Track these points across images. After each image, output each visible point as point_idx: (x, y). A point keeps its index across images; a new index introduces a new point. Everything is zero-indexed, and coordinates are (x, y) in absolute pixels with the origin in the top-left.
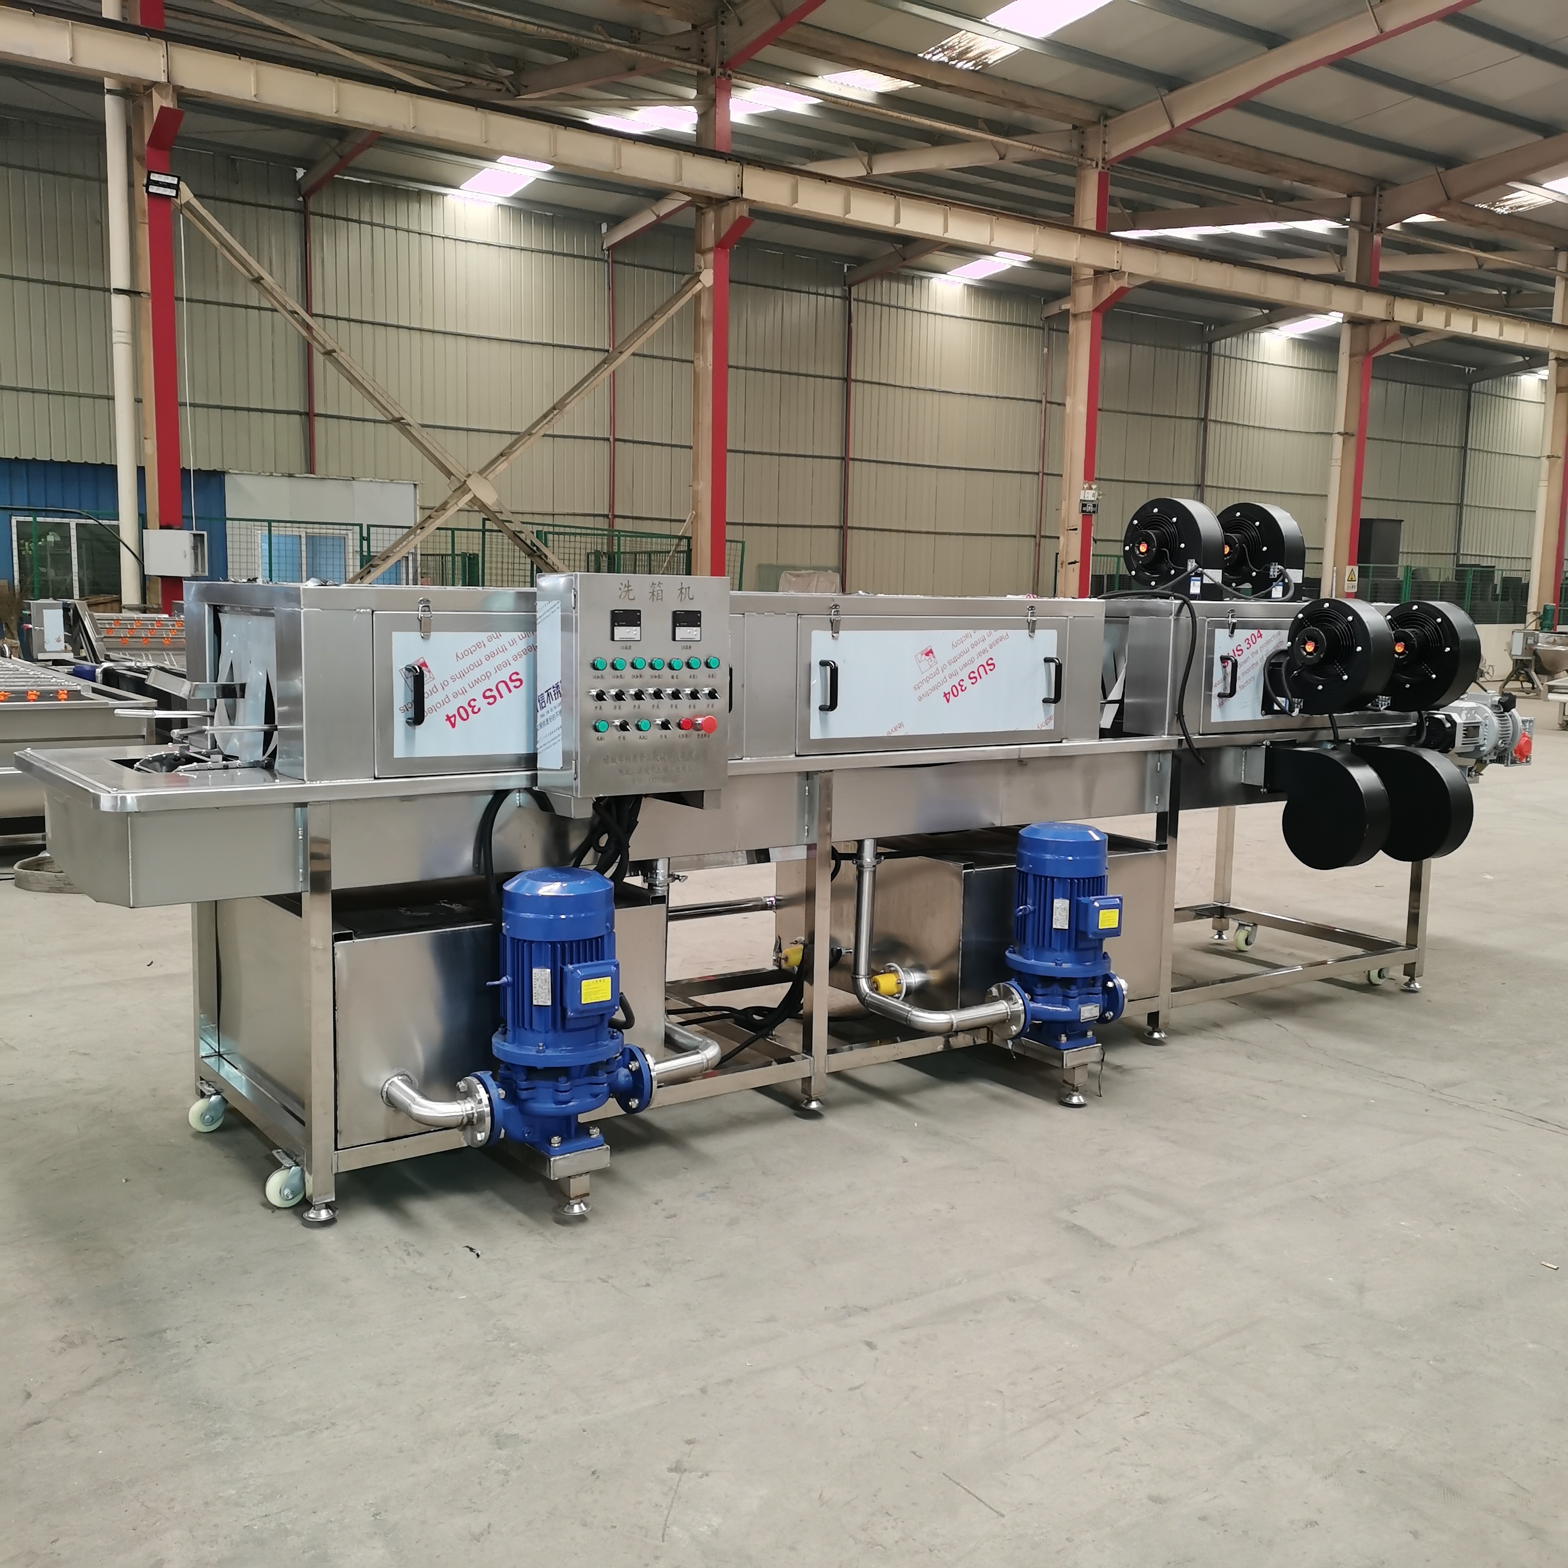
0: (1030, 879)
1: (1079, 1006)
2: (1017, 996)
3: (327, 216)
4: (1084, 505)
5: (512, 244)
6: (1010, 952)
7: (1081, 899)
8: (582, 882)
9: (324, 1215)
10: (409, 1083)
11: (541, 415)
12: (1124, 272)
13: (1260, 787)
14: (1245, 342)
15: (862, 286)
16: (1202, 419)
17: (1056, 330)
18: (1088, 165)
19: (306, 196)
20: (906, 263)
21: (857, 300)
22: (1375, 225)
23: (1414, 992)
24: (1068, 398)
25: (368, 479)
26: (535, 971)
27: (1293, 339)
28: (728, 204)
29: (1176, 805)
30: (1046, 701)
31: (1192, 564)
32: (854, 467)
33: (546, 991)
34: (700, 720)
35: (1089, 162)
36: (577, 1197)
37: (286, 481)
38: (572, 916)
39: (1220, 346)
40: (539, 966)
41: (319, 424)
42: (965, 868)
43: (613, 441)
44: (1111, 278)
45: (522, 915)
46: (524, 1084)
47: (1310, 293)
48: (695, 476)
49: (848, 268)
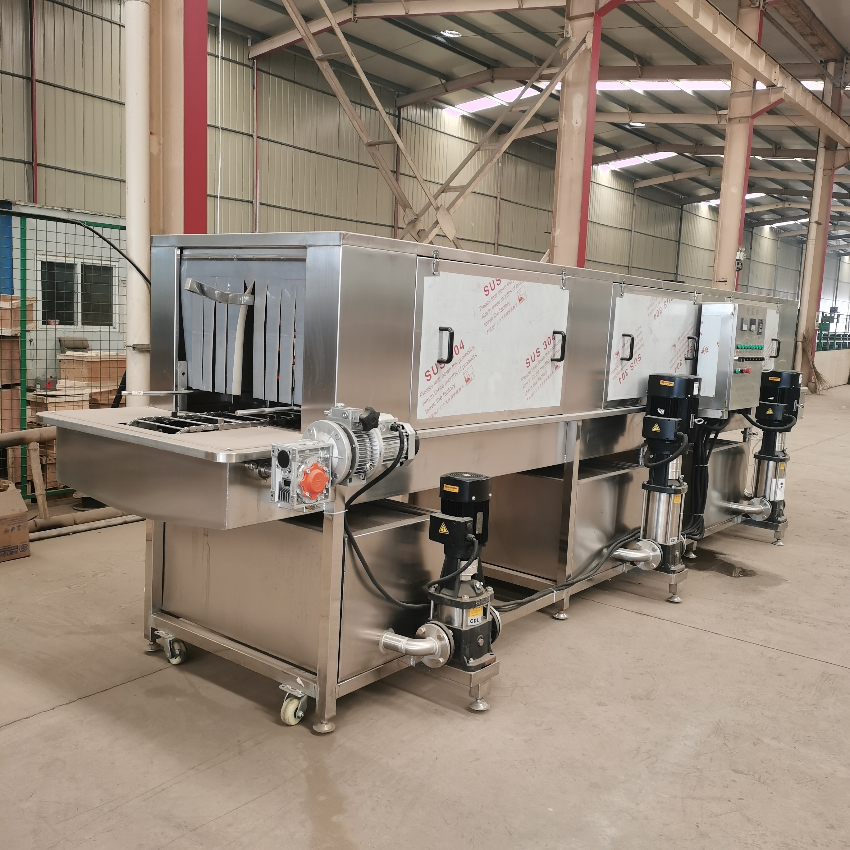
4: (738, 263)
21: (403, 118)
22: (842, 83)
27: (614, 171)
41: (40, 171)
48: (554, 224)
49: (398, 96)
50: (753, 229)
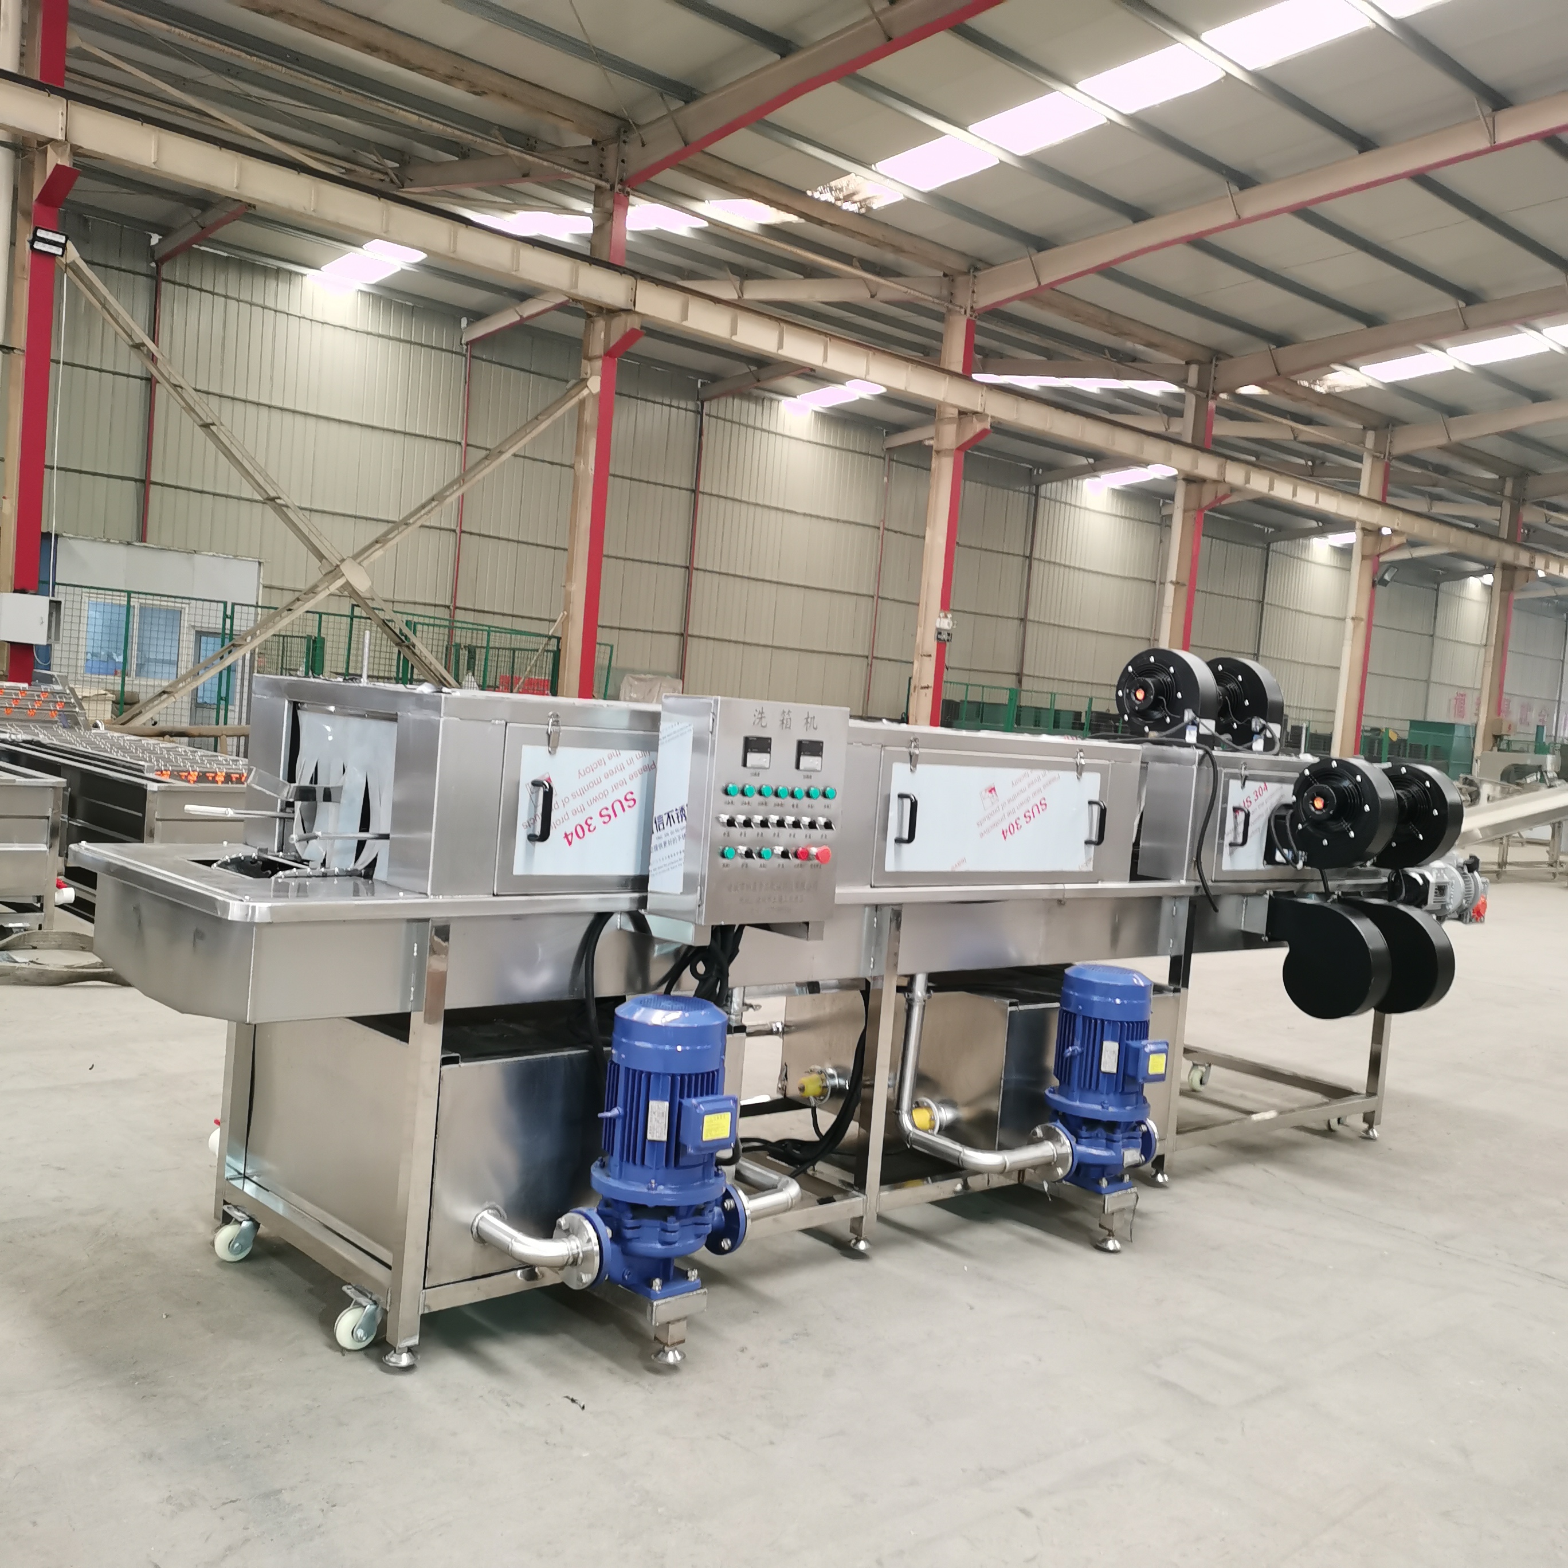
0: (1079, 1022)
1: (1122, 1150)
2: (1064, 1138)
3: (180, 285)
4: (940, 633)
5: (369, 330)
6: (1050, 1092)
7: (1130, 1042)
8: (703, 1013)
9: (405, 1360)
10: (500, 1217)
11: (419, 504)
12: (987, 416)
13: (1262, 935)
14: (1069, 489)
15: (714, 402)
16: (1027, 557)
17: (897, 462)
18: (957, 311)
19: (160, 262)
20: (759, 384)
21: (709, 415)
22: (1211, 392)
23: (1370, 1139)
24: (927, 528)
25: (211, 554)
26: (653, 1104)
27: (1114, 491)
28: (619, 316)
29: (1189, 950)
30: (1088, 843)
31: (1188, 715)
32: (697, 577)
33: (663, 1125)
34: (814, 850)
35: (958, 309)
36: (673, 1344)
37: (122, 550)
38: (688, 1048)
39: (1046, 489)
40: (656, 1099)
41: (154, 491)
42: (1011, 1004)
43: (460, 532)
44: (975, 420)
45: (637, 1043)
46: (630, 1223)
47: (1153, 448)
48: (569, 578)
49: (702, 384)
50: (1438, 585)
